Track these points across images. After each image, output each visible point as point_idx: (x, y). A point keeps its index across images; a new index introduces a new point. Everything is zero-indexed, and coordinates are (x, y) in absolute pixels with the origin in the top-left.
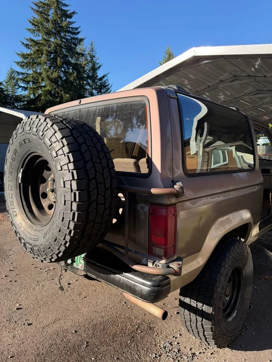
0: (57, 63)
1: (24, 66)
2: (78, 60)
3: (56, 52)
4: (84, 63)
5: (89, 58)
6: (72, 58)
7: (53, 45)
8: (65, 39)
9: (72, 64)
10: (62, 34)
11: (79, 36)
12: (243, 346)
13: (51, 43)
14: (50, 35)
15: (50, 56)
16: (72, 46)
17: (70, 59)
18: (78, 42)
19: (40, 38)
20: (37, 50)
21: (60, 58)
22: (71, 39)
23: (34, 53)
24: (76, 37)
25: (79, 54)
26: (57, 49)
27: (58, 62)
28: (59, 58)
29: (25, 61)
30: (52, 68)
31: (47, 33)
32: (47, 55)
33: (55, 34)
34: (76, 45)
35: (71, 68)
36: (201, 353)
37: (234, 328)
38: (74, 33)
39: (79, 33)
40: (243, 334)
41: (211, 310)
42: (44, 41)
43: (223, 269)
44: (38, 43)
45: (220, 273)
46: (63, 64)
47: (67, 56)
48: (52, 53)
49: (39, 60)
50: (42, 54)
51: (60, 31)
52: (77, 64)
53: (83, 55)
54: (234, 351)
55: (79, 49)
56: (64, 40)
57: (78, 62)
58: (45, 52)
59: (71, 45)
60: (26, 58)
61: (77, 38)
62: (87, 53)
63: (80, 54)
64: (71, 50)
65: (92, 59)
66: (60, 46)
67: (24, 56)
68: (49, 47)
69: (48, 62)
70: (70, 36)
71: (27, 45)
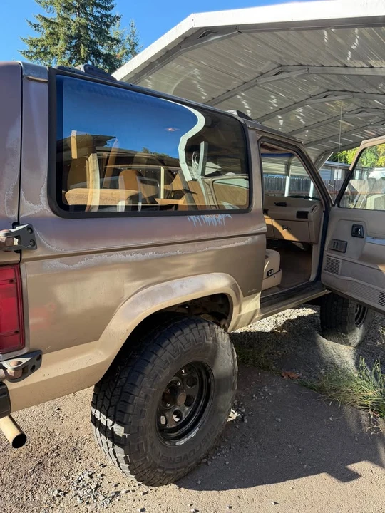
0: (80, 54)
1: (32, 56)
2: (111, 48)
3: (78, 37)
4: (121, 53)
5: (128, 47)
6: (102, 46)
7: (74, 24)
8: (93, 16)
9: (102, 54)
10: (89, 9)
11: (114, 13)
12: (199, 482)
13: (72, 23)
14: (69, 10)
15: (71, 42)
16: (103, 27)
17: (100, 47)
18: (111, 22)
19: (56, 15)
20: (51, 33)
21: (85, 45)
22: (101, 18)
23: (47, 38)
24: (108, 13)
25: (112, 40)
26: (79, 31)
27: (82, 51)
28: (82, 46)
29: (35, 50)
30: (74, 61)
31: (65, 8)
32: (66, 41)
33: (78, 9)
34: (108, 26)
35: (101, 61)
36: (129, 491)
37: (186, 455)
38: (106, 8)
39: (113, 7)
40: (209, 463)
41: (123, 431)
42: (60, 20)
43: (150, 367)
44: (52, 22)
45: (143, 374)
46: (89, 54)
47: (95, 43)
48: (74, 38)
49: (53, 49)
50: (59, 39)
51: (85, 4)
52: (109, 55)
53: (118, 42)
54: (182, 489)
55: (113, 32)
56: (91, 18)
57: (112, 53)
58: (61, 36)
59: (101, 26)
60: (34, 46)
61: (110, 15)
62: (125, 38)
63: (115, 39)
64: (102, 34)
65: (133, 48)
66: (85, 27)
67: (32, 43)
68: (69, 29)
69: (67, 52)
70: (99, 12)
71: (36, 26)
